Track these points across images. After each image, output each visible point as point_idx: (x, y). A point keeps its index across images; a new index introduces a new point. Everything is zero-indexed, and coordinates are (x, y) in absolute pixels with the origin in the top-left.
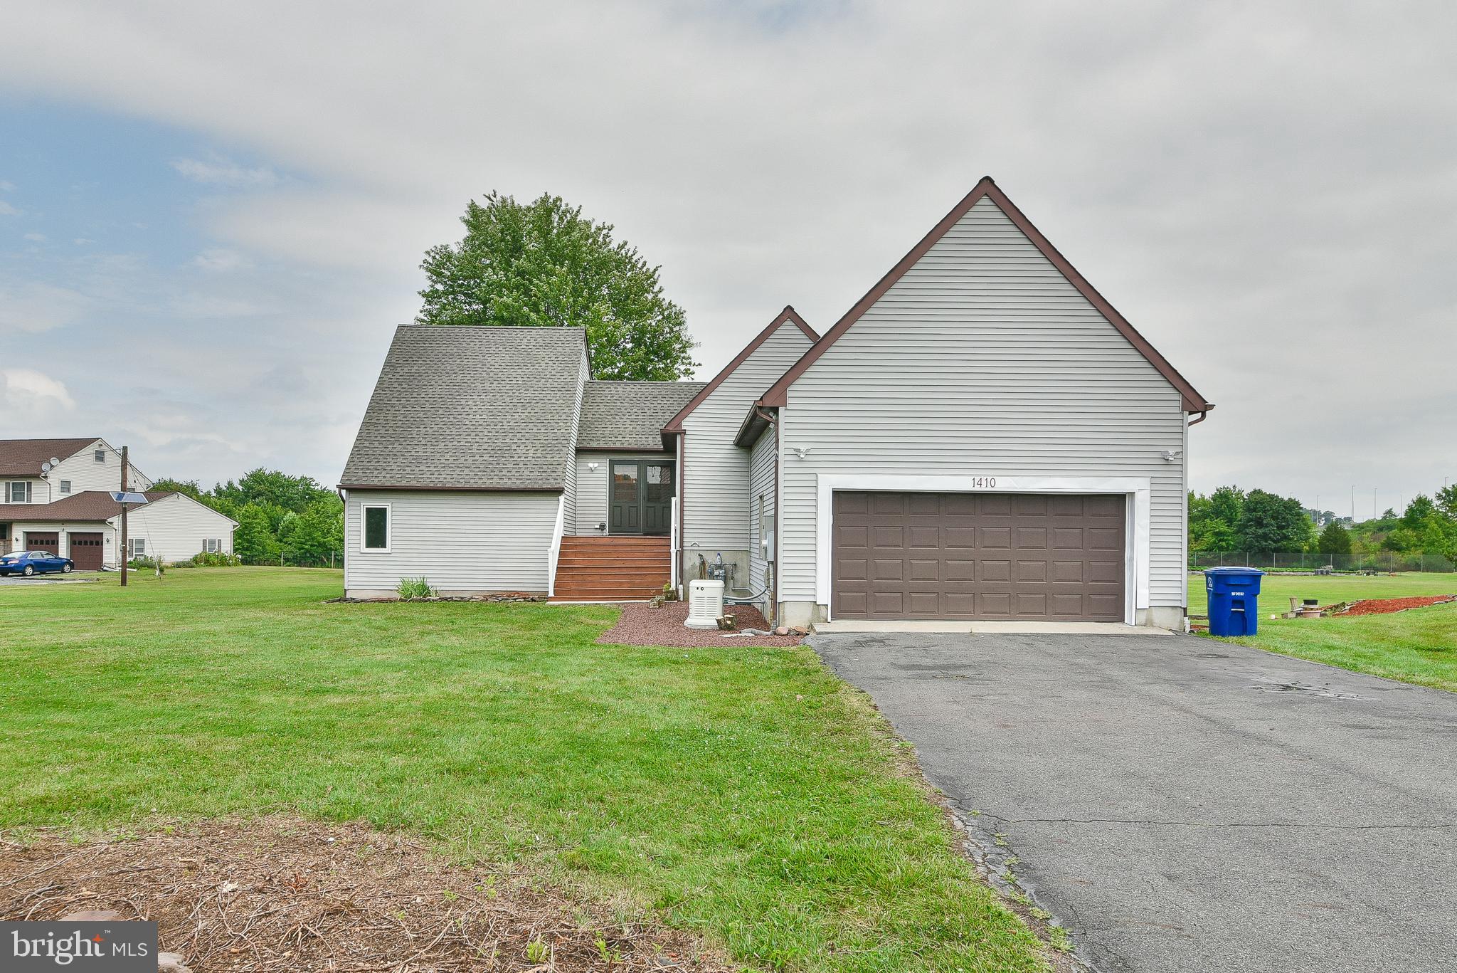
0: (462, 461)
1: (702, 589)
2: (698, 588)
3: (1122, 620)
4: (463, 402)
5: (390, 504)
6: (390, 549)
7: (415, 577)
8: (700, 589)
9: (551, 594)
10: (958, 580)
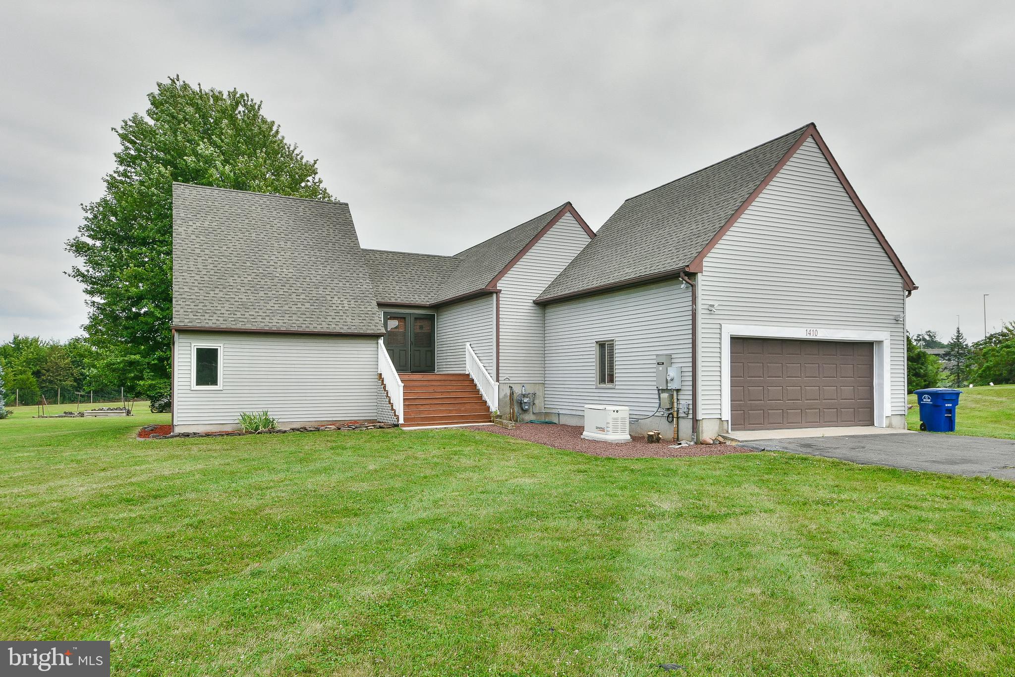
0: (286, 308)
1: (617, 411)
2: (614, 411)
3: (873, 424)
4: (266, 257)
5: (222, 345)
6: (221, 386)
7: (255, 410)
8: (615, 411)
9: (401, 421)
10: (793, 400)
